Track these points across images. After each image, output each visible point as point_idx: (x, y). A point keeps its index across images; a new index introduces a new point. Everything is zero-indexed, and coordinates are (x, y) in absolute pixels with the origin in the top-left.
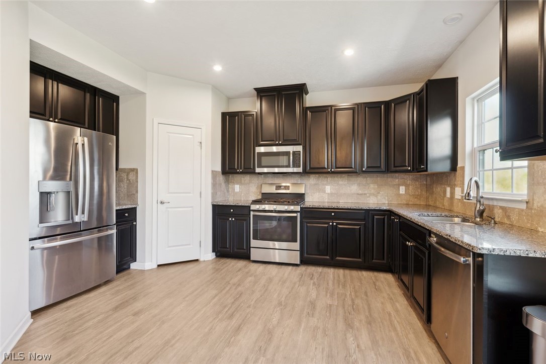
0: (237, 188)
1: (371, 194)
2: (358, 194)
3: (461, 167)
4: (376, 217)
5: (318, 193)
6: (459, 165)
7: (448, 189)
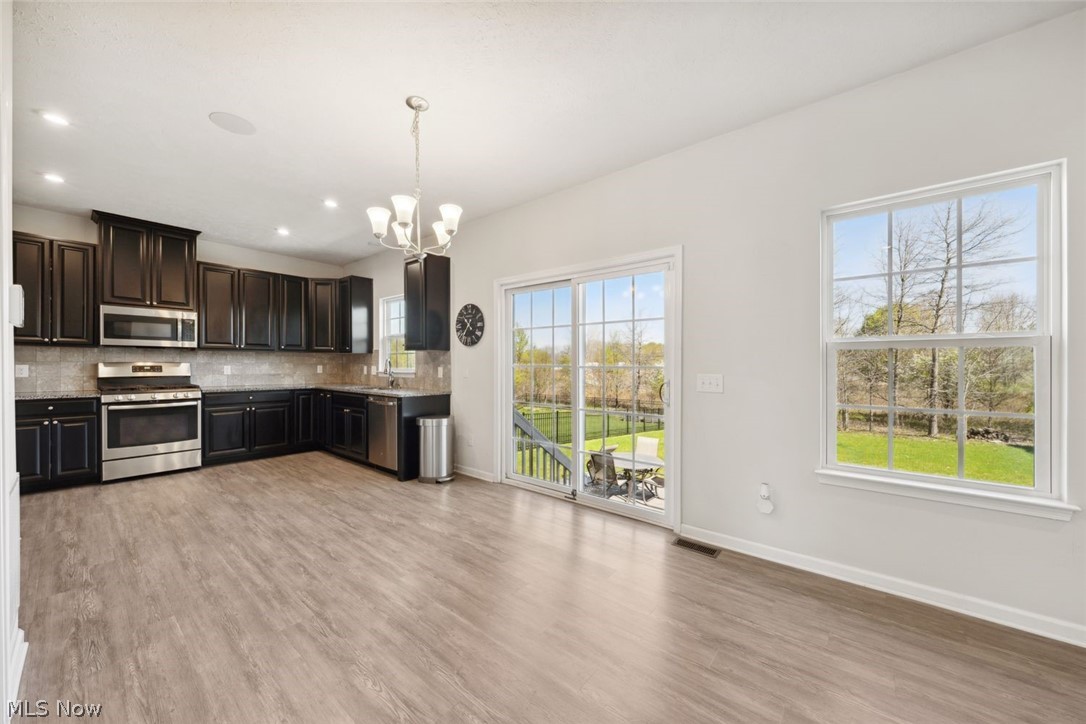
1: (285, 375)
2: (270, 375)
3: (376, 350)
4: (301, 397)
5: (211, 376)
7: (365, 368)
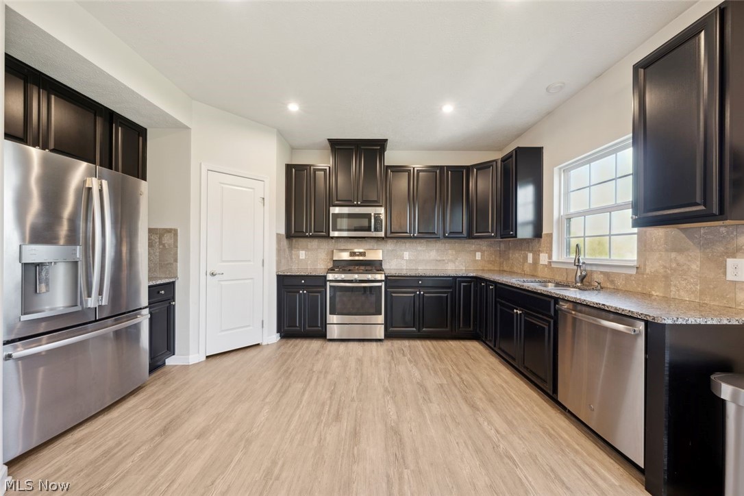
0: (302, 254)
1: (449, 260)
2: (437, 260)
3: (547, 234)
4: (463, 284)
5: (395, 260)
6: (545, 232)
7: (530, 256)
